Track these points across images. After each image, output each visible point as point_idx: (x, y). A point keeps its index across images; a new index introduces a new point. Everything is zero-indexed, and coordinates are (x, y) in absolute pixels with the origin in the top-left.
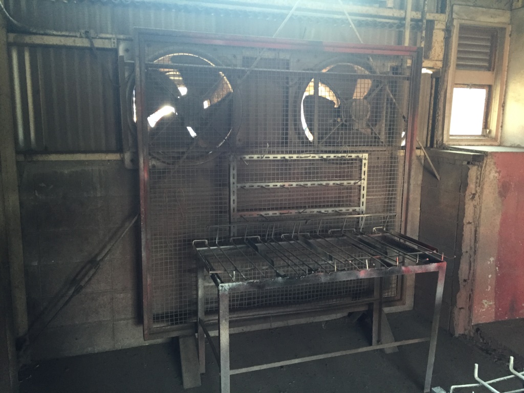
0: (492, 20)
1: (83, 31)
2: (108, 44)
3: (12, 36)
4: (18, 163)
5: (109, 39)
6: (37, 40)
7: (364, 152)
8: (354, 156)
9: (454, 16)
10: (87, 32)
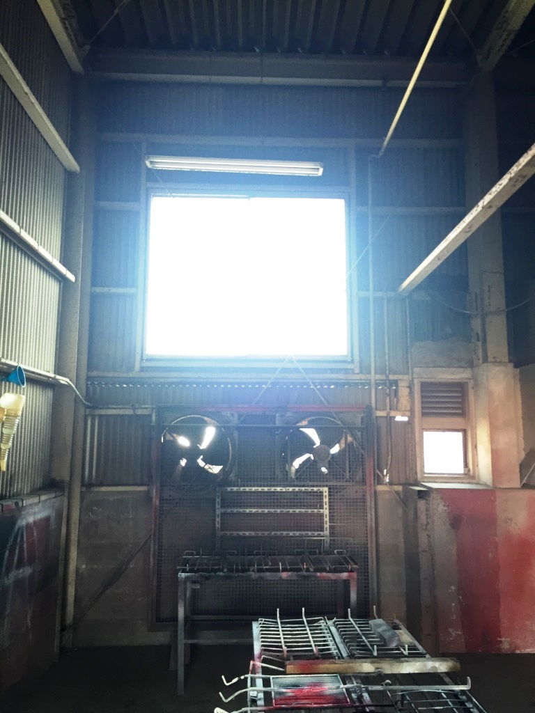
0: (453, 377)
1: (131, 405)
2: (146, 412)
3: (88, 411)
4: (81, 492)
5: (147, 408)
6: (103, 412)
7: (324, 486)
8: (315, 489)
9: (415, 376)
10: (133, 406)
